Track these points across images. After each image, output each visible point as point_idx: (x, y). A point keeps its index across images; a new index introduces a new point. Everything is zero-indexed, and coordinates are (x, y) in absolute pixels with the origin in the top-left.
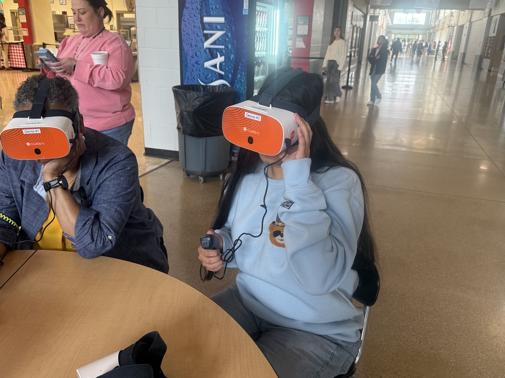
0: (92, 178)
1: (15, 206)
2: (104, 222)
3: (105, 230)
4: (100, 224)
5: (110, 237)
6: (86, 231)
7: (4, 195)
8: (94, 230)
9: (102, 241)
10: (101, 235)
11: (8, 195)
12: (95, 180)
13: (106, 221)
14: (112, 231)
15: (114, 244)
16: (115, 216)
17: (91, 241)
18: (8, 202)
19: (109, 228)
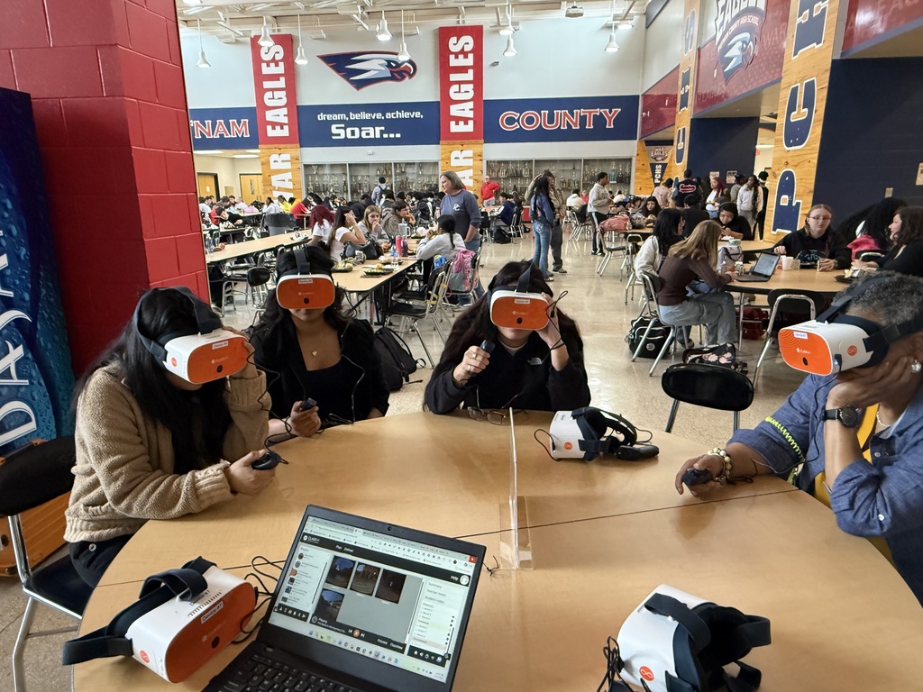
0: (910, 430)
1: (808, 429)
2: (885, 493)
3: (879, 504)
4: (876, 491)
5: (882, 517)
6: (845, 491)
7: (801, 410)
8: (859, 495)
9: (866, 516)
10: (868, 507)
11: (804, 412)
12: (913, 434)
13: (890, 493)
14: (889, 510)
15: (885, 530)
16: (909, 494)
17: (847, 507)
18: (802, 420)
19: (888, 504)
